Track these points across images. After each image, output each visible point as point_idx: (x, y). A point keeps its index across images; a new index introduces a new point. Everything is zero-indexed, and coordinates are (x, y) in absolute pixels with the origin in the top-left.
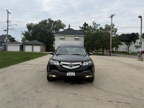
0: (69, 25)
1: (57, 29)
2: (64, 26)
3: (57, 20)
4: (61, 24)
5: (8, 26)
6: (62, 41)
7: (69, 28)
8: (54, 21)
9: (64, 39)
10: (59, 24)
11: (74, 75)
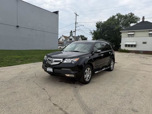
0: (144, 17)
1: (127, 25)
2: (137, 19)
3: (128, 14)
4: (134, 17)
5: (76, 27)
6: (131, 38)
7: (143, 21)
8: (124, 15)
9: (132, 36)
10: (130, 17)
11: (52, 72)
